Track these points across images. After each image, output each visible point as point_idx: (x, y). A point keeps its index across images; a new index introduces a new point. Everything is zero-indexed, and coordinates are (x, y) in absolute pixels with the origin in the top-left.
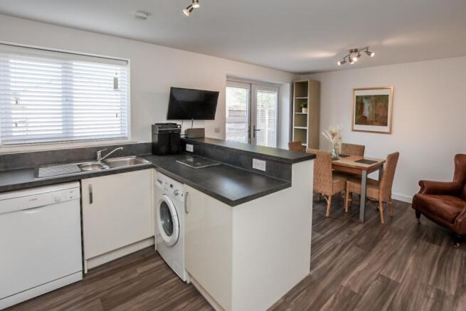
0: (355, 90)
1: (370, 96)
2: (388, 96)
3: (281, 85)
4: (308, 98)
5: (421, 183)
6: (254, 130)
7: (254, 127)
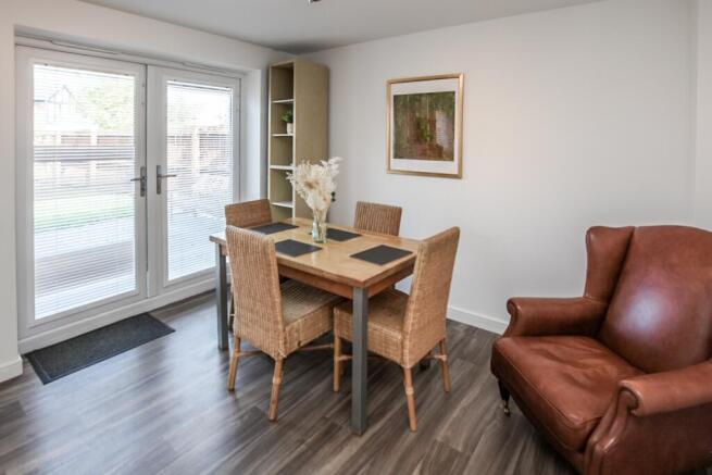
0: (391, 83)
1: (421, 95)
2: (454, 93)
3: (245, 74)
4: (294, 100)
5: (512, 305)
6: (159, 176)
7: (158, 167)
